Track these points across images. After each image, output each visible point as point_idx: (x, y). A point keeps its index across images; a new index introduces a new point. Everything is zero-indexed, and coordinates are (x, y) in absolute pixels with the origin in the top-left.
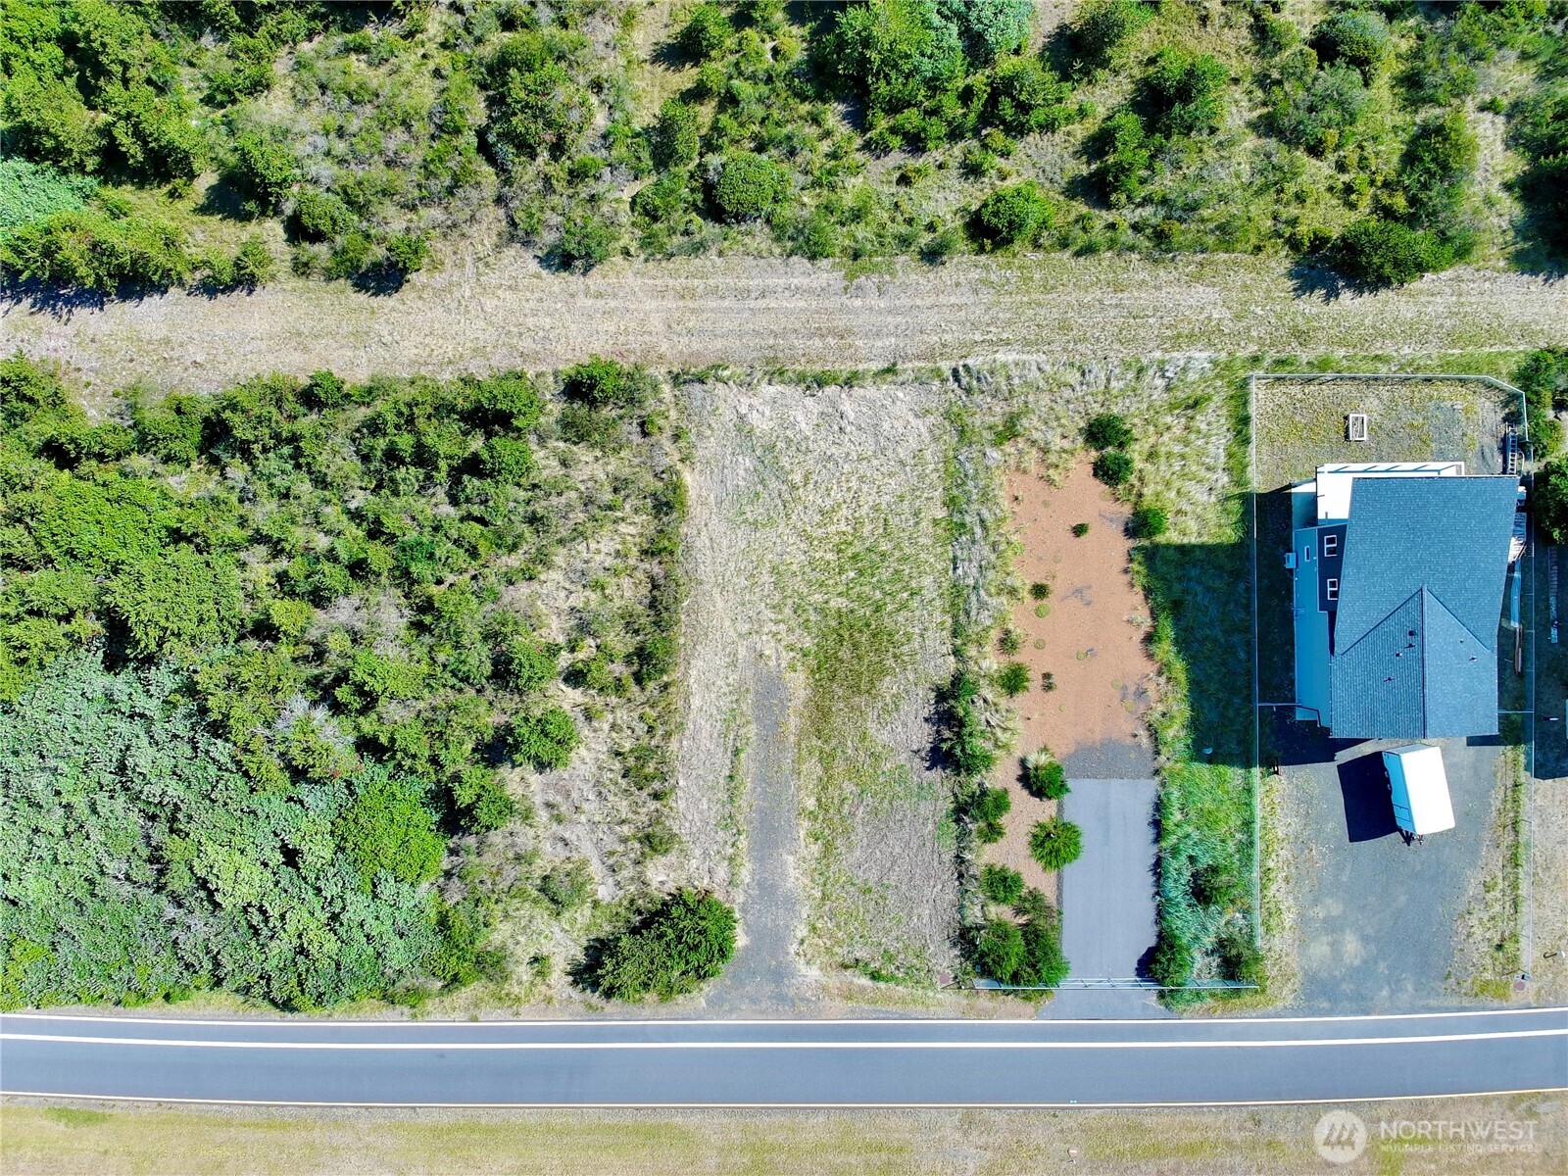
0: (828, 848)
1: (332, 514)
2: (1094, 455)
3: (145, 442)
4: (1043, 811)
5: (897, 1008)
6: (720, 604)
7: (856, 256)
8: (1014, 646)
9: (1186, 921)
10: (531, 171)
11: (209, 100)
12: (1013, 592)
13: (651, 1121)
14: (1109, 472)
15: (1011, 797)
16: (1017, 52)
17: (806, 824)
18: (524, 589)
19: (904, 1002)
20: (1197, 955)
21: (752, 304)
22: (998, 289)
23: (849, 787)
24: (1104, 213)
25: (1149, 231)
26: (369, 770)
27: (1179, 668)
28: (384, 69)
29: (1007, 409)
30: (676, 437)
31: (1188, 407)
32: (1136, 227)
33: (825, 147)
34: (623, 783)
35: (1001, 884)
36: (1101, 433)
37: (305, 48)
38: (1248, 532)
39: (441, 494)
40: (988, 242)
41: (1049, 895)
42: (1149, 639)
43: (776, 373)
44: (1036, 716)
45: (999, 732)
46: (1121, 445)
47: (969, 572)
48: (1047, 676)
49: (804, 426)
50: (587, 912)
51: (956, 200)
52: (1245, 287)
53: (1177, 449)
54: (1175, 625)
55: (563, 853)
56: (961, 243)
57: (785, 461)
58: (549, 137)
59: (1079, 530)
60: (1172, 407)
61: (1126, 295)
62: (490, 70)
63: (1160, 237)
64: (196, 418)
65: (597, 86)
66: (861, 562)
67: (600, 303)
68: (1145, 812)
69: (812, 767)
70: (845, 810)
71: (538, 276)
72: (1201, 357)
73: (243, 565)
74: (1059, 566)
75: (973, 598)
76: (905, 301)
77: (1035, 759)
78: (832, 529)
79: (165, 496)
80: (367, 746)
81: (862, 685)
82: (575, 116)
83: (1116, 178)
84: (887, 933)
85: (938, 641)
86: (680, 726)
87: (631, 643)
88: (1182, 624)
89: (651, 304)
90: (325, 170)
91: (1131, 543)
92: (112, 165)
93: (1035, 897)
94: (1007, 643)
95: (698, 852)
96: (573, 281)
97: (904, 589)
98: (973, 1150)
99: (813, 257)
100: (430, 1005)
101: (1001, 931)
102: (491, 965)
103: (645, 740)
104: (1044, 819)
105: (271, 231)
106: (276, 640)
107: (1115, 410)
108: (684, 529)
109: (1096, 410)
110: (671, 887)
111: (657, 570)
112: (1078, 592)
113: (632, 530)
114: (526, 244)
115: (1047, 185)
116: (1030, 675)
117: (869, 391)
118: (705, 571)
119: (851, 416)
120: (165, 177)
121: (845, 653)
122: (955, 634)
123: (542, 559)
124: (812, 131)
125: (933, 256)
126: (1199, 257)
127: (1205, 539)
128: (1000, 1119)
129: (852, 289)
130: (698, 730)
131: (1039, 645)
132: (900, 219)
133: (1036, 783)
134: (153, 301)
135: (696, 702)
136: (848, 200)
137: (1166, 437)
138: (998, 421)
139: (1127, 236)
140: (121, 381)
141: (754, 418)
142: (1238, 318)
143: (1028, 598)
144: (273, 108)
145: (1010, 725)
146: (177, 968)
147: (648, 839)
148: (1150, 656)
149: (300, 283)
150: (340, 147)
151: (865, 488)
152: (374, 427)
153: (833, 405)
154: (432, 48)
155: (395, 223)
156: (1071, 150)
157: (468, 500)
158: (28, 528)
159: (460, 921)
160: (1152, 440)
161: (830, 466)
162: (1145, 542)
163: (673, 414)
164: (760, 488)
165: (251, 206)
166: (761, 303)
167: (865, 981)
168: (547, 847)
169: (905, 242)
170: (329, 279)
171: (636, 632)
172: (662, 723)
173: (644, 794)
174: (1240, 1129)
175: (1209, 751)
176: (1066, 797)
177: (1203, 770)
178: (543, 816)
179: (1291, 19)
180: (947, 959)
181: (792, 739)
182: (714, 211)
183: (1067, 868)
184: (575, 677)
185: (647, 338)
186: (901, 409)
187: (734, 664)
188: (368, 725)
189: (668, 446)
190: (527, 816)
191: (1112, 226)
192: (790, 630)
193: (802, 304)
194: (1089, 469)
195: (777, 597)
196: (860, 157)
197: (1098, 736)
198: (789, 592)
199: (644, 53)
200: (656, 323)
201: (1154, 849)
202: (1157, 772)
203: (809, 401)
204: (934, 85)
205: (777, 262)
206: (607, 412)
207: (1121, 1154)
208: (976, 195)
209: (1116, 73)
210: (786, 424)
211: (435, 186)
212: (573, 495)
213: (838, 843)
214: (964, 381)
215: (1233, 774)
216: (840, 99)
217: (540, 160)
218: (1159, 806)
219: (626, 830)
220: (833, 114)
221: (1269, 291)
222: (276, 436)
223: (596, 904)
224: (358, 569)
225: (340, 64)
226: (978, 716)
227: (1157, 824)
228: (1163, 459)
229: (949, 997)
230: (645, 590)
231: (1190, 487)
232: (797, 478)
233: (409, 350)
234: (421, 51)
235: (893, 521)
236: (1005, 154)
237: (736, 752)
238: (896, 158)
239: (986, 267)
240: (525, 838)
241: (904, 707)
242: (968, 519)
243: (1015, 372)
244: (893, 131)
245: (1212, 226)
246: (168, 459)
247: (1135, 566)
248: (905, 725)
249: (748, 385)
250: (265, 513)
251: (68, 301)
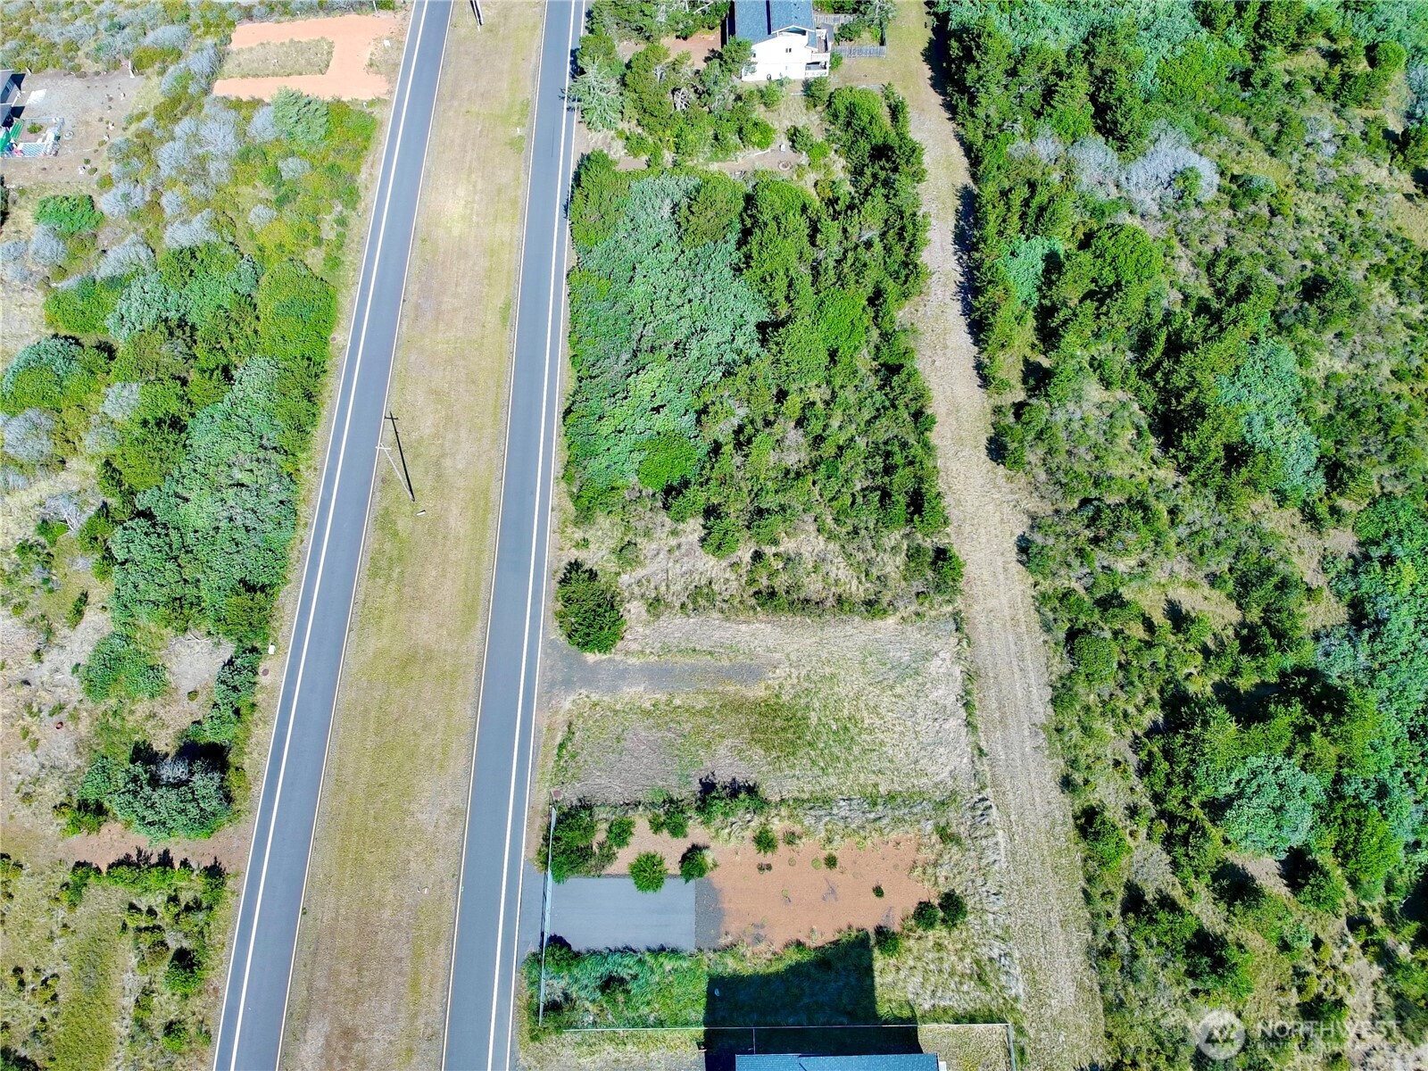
0: (648, 713)
1: (852, 429)
2: (936, 902)
3: (885, 336)
4: (672, 865)
5: (540, 762)
6: (808, 642)
7: (1058, 731)
8: (790, 843)
9: (591, 973)
10: (1079, 527)
11: (1093, 359)
12: (830, 841)
13: (480, 610)
14: (923, 913)
15: (681, 839)
16: (1226, 842)
17: (664, 698)
18: (812, 528)
19: (543, 766)
20: (563, 983)
21: (1015, 663)
22: (1050, 831)
23: (687, 727)
24: (1118, 911)
25: (1110, 945)
26: (705, 447)
27: (780, 967)
28: (1129, 448)
29: (963, 836)
30: (918, 614)
31: (979, 976)
32: (1111, 936)
33: (1131, 710)
34: (692, 587)
35: (621, 833)
36: (952, 906)
37: (1136, 407)
38: (886, 1022)
39: (866, 484)
40: (1083, 820)
41: (610, 869)
42: (799, 944)
43: (970, 676)
44: (738, 858)
45: (727, 831)
46: (944, 921)
47: (842, 809)
48: (769, 867)
49: (934, 695)
50: (613, 570)
51: (1110, 801)
52: (1079, 1027)
53: (946, 966)
54: (811, 963)
55: (649, 555)
56: (1079, 805)
57: (909, 682)
58: (1102, 533)
59: (878, 892)
60: (977, 962)
61: (1060, 930)
62: (1139, 502)
63: (1106, 953)
64: (902, 361)
65: (1142, 564)
66: (845, 732)
67: (1001, 570)
68: (671, 942)
69: (701, 702)
70: (672, 725)
71: (1012, 535)
72: (1019, 988)
73: (818, 386)
74: (850, 876)
75: (823, 813)
76: (1032, 766)
77: (709, 857)
78: (865, 714)
79: (856, 348)
80: (716, 448)
81: (758, 735)
82: (1119, 547)
83: (1144, 914)
84: (590, 755)
85: (791, 789)
86: (727, 619)
87: (781, 590)
88: (813, 971)
89: (1004, 600)
90: (1061, 417)
91: (871, 931)
92: (1045, 313)
93: (609, 857)
94: (791, 838)
95: (647, 632)
96: (1013, 554)
97: (827, 764)
98: (435, 817)
99: (1053, 701)
100: (563, 484)
101: (589, 829)
102: (584, 515)
103: (719, 598)
104: (666, 864)
105: (1020, 395)
106: (777, 402)
107: (970, 917)
108: (857, 619)
109: (970, 903)
110: (627, 617)
111: (829, 604)
112: (833, 891)
113: (854, 588)
114: (1032, 527)
115: (1133, 870)
116: (769, 854)
117: (964, 737)
118: (830, 632)
119: (946, 726)
120: (1043, 340)
121: (779, 723)
122: (796, 800)
123: (831, 537)
124: (1140, 699)
125: (1067, 783)
126: (1097, 988)
127: (879, 991)
128: (455, 836)
129: (1034, 728)
130: (725, 629)
131: (791, 862)
132: (1089, 761)
133: (692, 860)
134: (969, 339)
135: (743, 627)
136: (1097, 725)
137: (953, 958)
138: (953, 829)
139: (1104, 930)
140: (920, 326)
141: (937, 662)
142: (1054, 1021)
143: (825, 853)
144: (1094, 391)
145: (733, 839)
146: (592, 359)
147: (657, 600)
148: (787, 946)
149: (989, 410)
150: (1076, 426)
151: (896, 736)
152: (904, 446)
153: (953, 714)
154: (1150, 473)
155: (1033, 456)
156: (1162, 887)
157: (864, 496)
158: (834, 284)
159: (614, 498)
160: (950, 947)
161: (910, 712)
162: (872, 942)
163: (933, 613)
164: (889, 666)
165: (1032, 382)
166: (1016, 669)
167: (559, 740)
168: (654, 546)
169: (1073, 763)
170: (992, 424)
171: (788, 592)
172: (730, 609)
173: (685, 599)
174: (427, 1024)
175: (717, 993)
176: (683, 880)
177: (704, 986)
178: (673, 542)
180: (570, 796)
181: (720, 689)
182: (1072, 635)
183: (631, 881)
184: (758, 556)
185: (981, 597)
186: (955, 761)
187: (769, 650)
188: (728, 449)
189: (912, 608)
190: (674, 533)
191: (1109, 915)
192: (793, 686)
193: (1020, 696)
194: (925, 899)
195: (816, 678)
196: (1128, 733)
197: (726, 906)
198: (819, 685)
199: (1172, 595)
200: (992, 603)
201: (643, 949)
202: (700, 950)
203: (953, 698)
204: (1188, 777)
205: (1045, 678)
206: (930, 574)
207: (419, 928)
208: (1114, 813)
209: (1227, 921)
210: (935, 683)
211: (1060, 475)
212: (874, 554)
213: (651, 720)
214: (979, 805)
215: (698, 1012)
216: (1166, 717)
217: (1087, 532)
218: (674, 952)
219: (663, 589)
220: (1154, 714)
221: (1078, 1047)
222: (895, 398)
223: (618, 574)
224: (818, 440)
225: (1128, 424)
226: (741, 815)
227: (663, 949)
228: (937, 955)
229: (543, 797)
230: (815, 597)
231: (918, 979)
232: (898, 690)
233: (954, 466)
234: (1145, 467)
235: (874, 755)
236: (1149, 837)
237: (710, 653)
238: (1133, 760)
239: (1064, 823)
240: (661, 534)
241: (743, 764)
242: (880, 808)
243: (991, 841)
244: (1150, 754)
245: (1122, 996)
246: (877, 348)
247: (854, 934)
248: (731, 765)
249: (958, 657)
250: (849, 396)
251: (964, 299)
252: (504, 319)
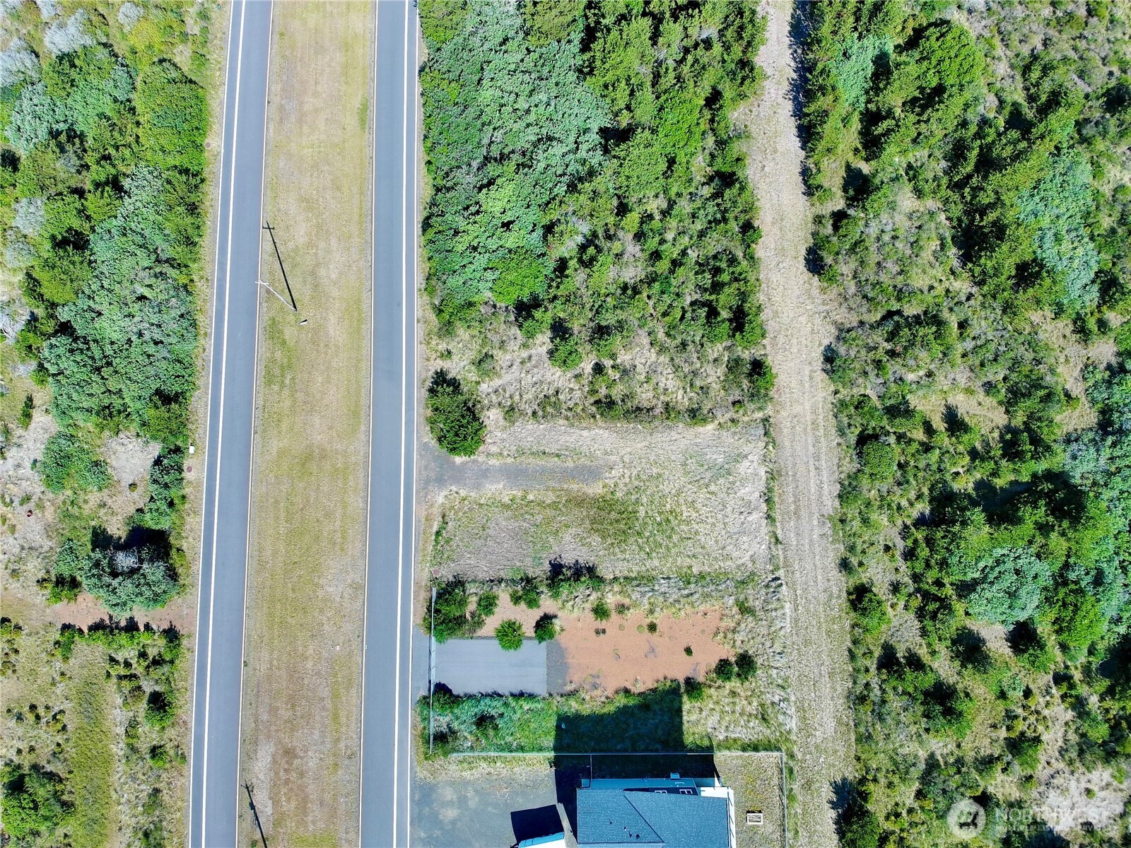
0: (506, 507)
1: (685, 240)
2: (733, 660)
3: (721, 143)
4: (528, 629)
5: (421, 546)
6: (639, 446)
7: (842, 521)
8: (620, 612)
9: (468, 711)
10: (880, 340)
11: (910, 167)
12: (652, 612)
13: (362, 413)
14: (723, 668)
15: (535, 609)
16: (967, 614)
17: (520, 494)
18: (646, 341)
19: (424, 550)
20: (447, 719)
21: (811, 463)
22: (827, 603)
23: (539, 518)
24: (875, 666)
25: (866, 693)
26: (552, 264)
27: (611, 709)
28: (932, 259)
29: (757, 609)
30: (733, 421)
31: (763, 715)
32: (867, 685)
33: (904, 503)
34: (541, 396)
35: (488, 604)
36: (746, 664)
37: (942, 217)
38: (691, 750)
39: (696, 297)
40: (854, 597)
41: (481, 632)
42: (627, 691)
43: (772, 476)
44: (580, 624)
45: (571, 603)
46: (739, 675)
47: (662, 586)
48: (604, 631)
49: (742, 492)
50: (474, 379)
51: (878, 579)
52: (835, 752)
53: (738, 708)
54: (635, 706)
55: (505, 365)
56: (853, 581)
57: (722, 481)
58: (899, 349)
59: (688, 651)
60: (762, 705)
61: (827, 679)
62: (935, 316)
63: (862, 699)
64: (734, 169)
65: (930, 374)
66: (666, 524)
67: (807, 379)
68: (528, 688)
69: (550, 498)
70: (526, 516)
71: (820, 345)
72: (793, 724)
73: (656, 196)
74: (667, 639)
75: (647, 589)
76: (817, 550)
77: (557, 624)
78: (684, 508)
79: (692, 154)
80: (562, 265)
81: (596, 525)
82: (911, 362)
83: (895, 672)
84: (461, 540)
85: (621, 569)
86: (572, 425)
87: (617, 396)
88: (636, 711)
89: (807, 406)
90: (873, 231)
91: (682, 681)
92: (871, 118)
93: (480, 624)
94: (622, 609)
95: (504, 436)
96: (819, 363)
97: (651, 549)
98: (341, 590)
99: (840, 496)
100: (426, 298)
101: (462, 603)
102: (447, 329)
103: (564, 406)
104: (524, 629)
105: (839, 204)
106: (617, 215)
107: (759, 672)
108: (681, 425)
109: (759, 661)
110: (487, 422)
111: (657, 411)
112: (653, 650)
113: (680, 397)
114: (838, 338)
115: (890, 633)
116: (604, 621)
117: (765, 529)
118: (658, 437)
119: (750, 519)
120: (866, 146)
121: (613, 515)
122: (626, 578)
123: (662, 350)
124: (912, 495)
125: (845, 565)
126: (852, 724)
127: (685, 726)
128: (358, 605)
129: (823, 519)
130: (570, 434)
131: (621, 627)
132: (865, 546)
133: (544, 625)
134: (796, 142)
135: (585, 433)
136: (874, 516)
137: (745, 702)
138: (750, 603)
139: (862, 680)
140: (753, 129)
141: (746, 463)
142: (817, 747)
143: (648, 621)
144: (907, 200)
145: (576, 610)
146: (446, 168)
147: (512, 409)
148: (617, 692)
149: (810, 219)
150: (886, 238)
151: (708, 527)
152: (733, 261)
153: (756, 508)
154: (946, 284)
155: (846, 268)
156: (911, 647)
157: (694, 311)
158: (674, 86)
159: (472, 313)
160: (742, 694)
161: (720, 507)
162: (682, 690)
163: (746, 419)
164: (706, 467)
165: (851, 192)
166: (812, 468)
167: (435, 528)
168: (508, 357)
169: (852, 549)
170: (813, 234)
171: (623, 400)
172: (574, 416)
173: (536, 407)
174: (347, 747)
175: (563, 726)
176: (537, 642)
177: (553, 722)
178: (525, 354)
179: (999, 780)
180: (447, 574)
181: (566, 486)
182: (863, 440)
183: (497, 642)
184: (598, 369)
185: (789, 404)
186: (755, 547)
187: (606, 453)
188: (573, 263)
189: (728, 416)
190: (525, 346)
191: (867, 670)
192: (626, 485)
193: (813, 490)
194: (724, 657)
195: (644, 478)
196: (899, 523)
197: (570, 661)
198: (647, 484)
199: (951, 401)
200: (797, 409)
201: (507, 694)
202: (551, 695)
203: (757, 494)
204: (943, 564)
205: (836, 476)
206: (745, 383)
207: (335, 675)
208: (881, 589)
209: (959, 674)
210: (744, 481)
211: (868, 289)
212: (698, 365)
213: (509, 512)
214: (773, 584)
215: (550, 741)
216: (932, 510)
217: (886, 344)
218: (531, 696)
219: (517, 398)
220: (923, 507)
221: (834, 766)
222: (726, 211)
223: (478, 383)
224: (656, 256)
225: (934, 235)
226: (581, 589)
227: (522, 694)
228: (731, 700)
229: (426, 575)
230: (646, 404)
231: (716, 717)
232: (712, 488)
233: (775, 277)
234: (943, 278)
235: (690, 543)
236: (906, 608)
237: (558, 456)
238: (900, 544)
239: (839, 597)
240: (513, 346)
241: (584, 549)
242: (692, 586)
243: (779, 613)
244: (916, 541)
245: (871, 731)
246: (712, 156)
247: (669, 683)
248: (574, 550)
249: (764, 459)
250: (684, 206)
251: (795, 99)
252: (363, 121)
